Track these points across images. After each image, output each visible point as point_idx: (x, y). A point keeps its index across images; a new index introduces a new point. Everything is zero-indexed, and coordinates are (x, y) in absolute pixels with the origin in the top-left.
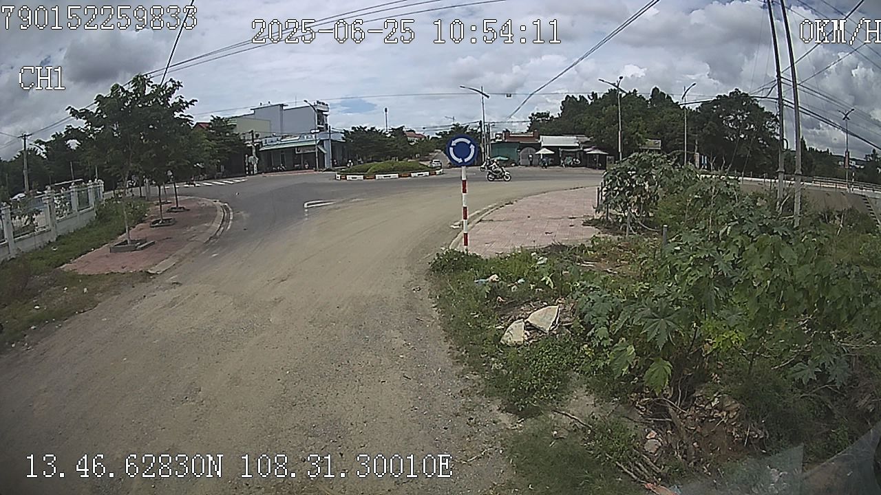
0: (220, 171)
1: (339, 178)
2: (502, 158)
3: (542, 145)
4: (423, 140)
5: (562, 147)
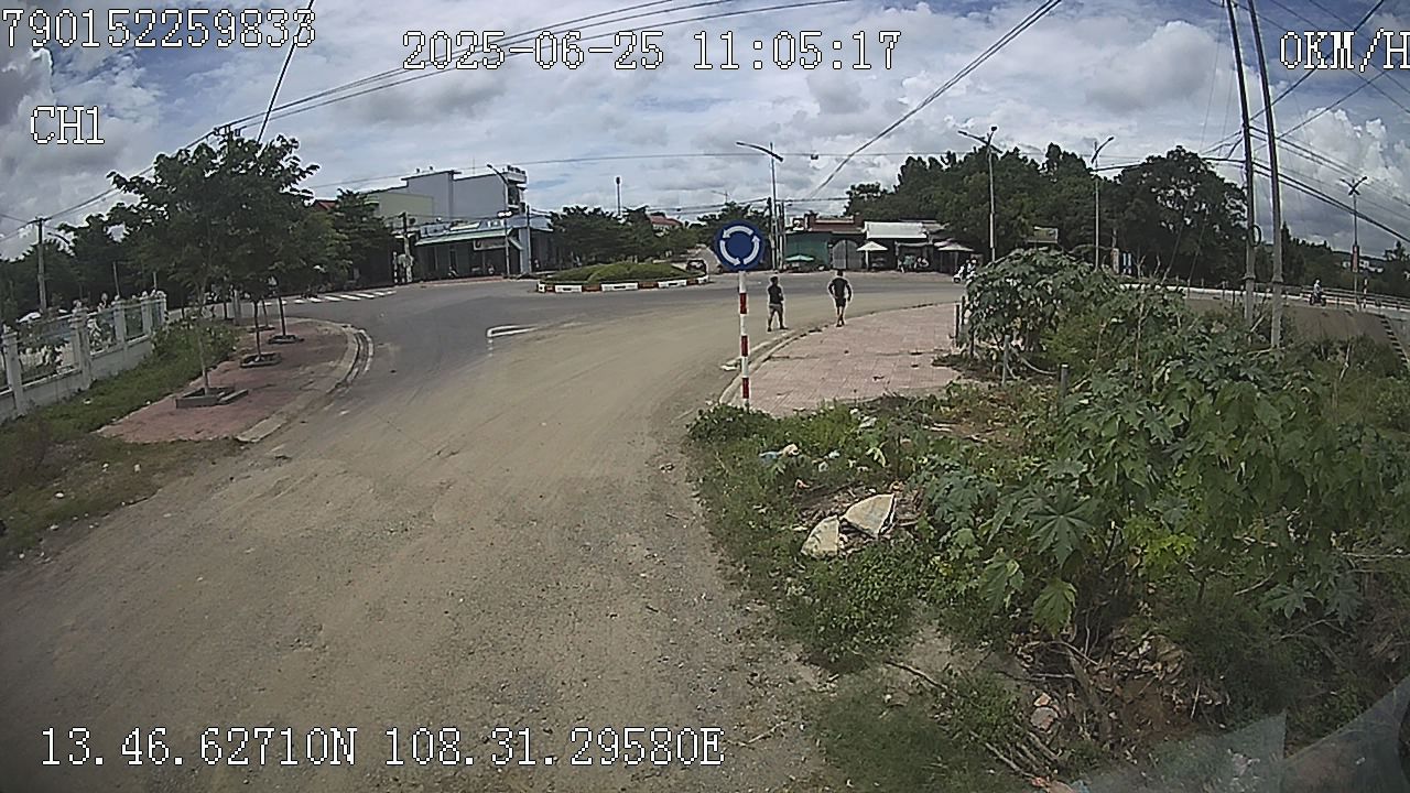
0: (353, 279)
1: (543, 290)
2: (804, 258)
3: (868, 237)
4: (678, 230)
5: (899, 240)
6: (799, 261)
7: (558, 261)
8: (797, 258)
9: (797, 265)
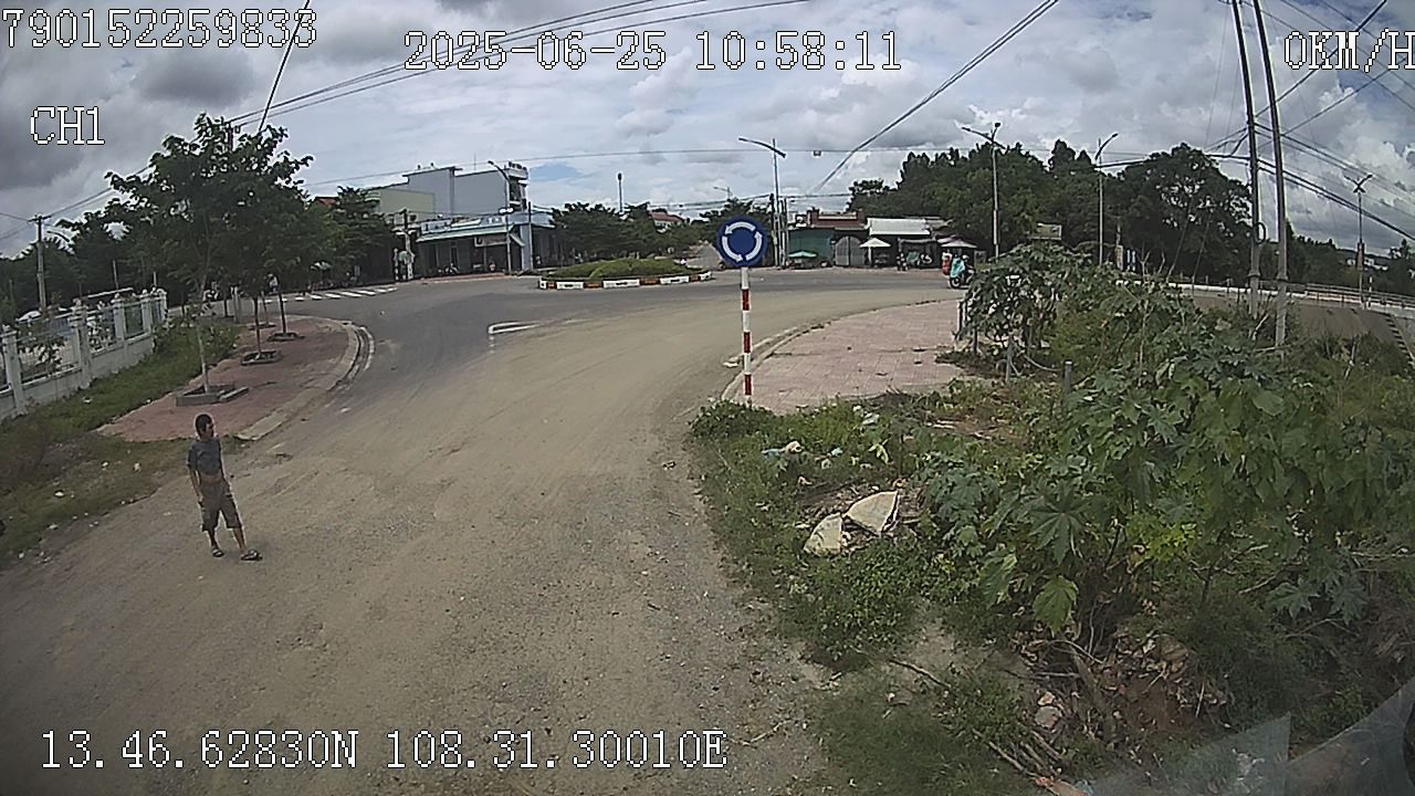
0: (354, 276)
1: (545, 287)
2: (806, 255)
3: (871, 233)
4: (680, 226)
5: (902, 236)
6: (803, 257)
7: (559, 257)
8: (800, 254)
9: (800, 261)
